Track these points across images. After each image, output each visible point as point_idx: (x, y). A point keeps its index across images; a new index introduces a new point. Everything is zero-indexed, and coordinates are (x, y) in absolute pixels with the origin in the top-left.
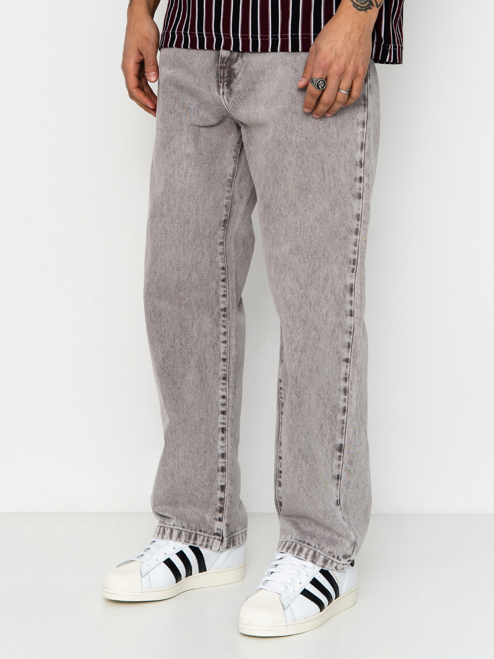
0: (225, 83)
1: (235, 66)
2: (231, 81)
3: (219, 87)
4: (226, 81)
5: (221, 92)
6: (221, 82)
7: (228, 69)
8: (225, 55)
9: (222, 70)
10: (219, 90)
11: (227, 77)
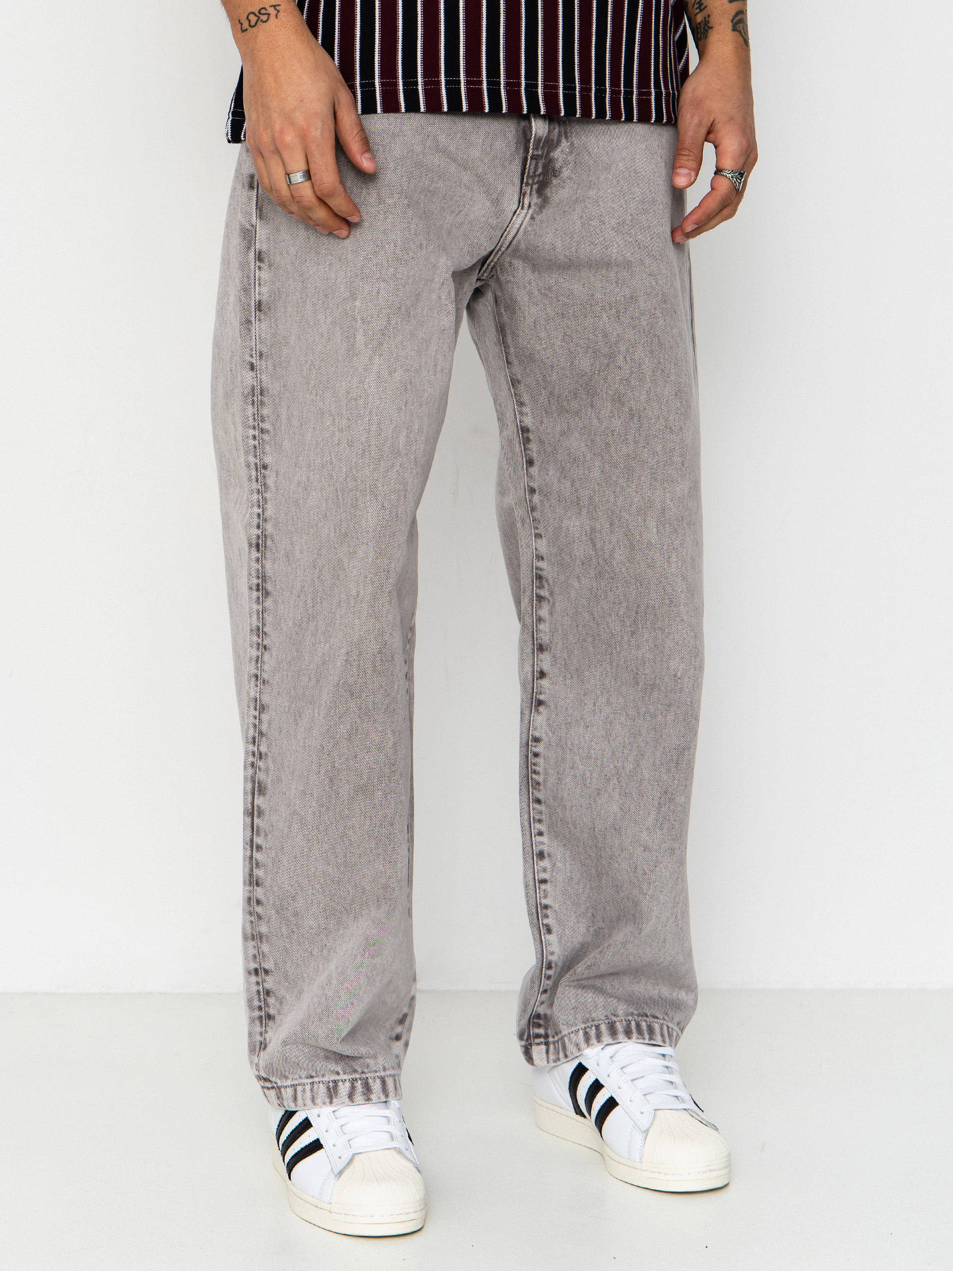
0: (535, 187)
1: (557, 154)
2: (547, 183)
3: (522, 194)
4: (537, 182)
5: (526, 202)
6: (527, 184)
7: (545, 159)
8: (541, 135)
9: (534, 162)
10: (523, 198)
11: (539, 175)
